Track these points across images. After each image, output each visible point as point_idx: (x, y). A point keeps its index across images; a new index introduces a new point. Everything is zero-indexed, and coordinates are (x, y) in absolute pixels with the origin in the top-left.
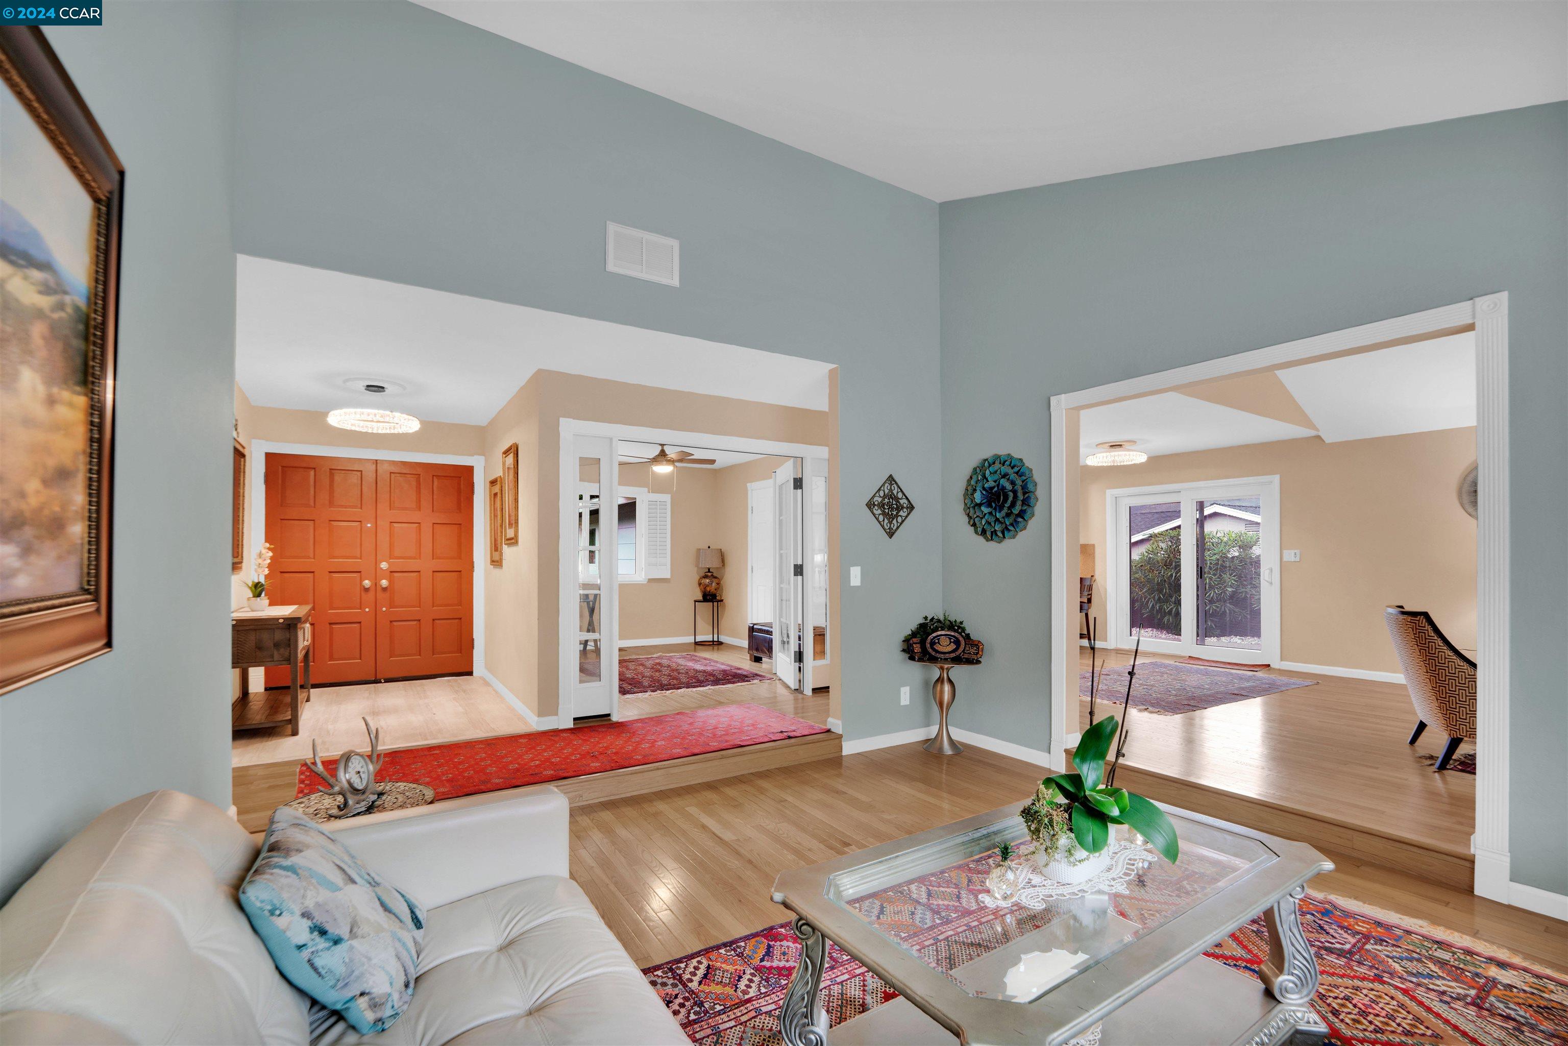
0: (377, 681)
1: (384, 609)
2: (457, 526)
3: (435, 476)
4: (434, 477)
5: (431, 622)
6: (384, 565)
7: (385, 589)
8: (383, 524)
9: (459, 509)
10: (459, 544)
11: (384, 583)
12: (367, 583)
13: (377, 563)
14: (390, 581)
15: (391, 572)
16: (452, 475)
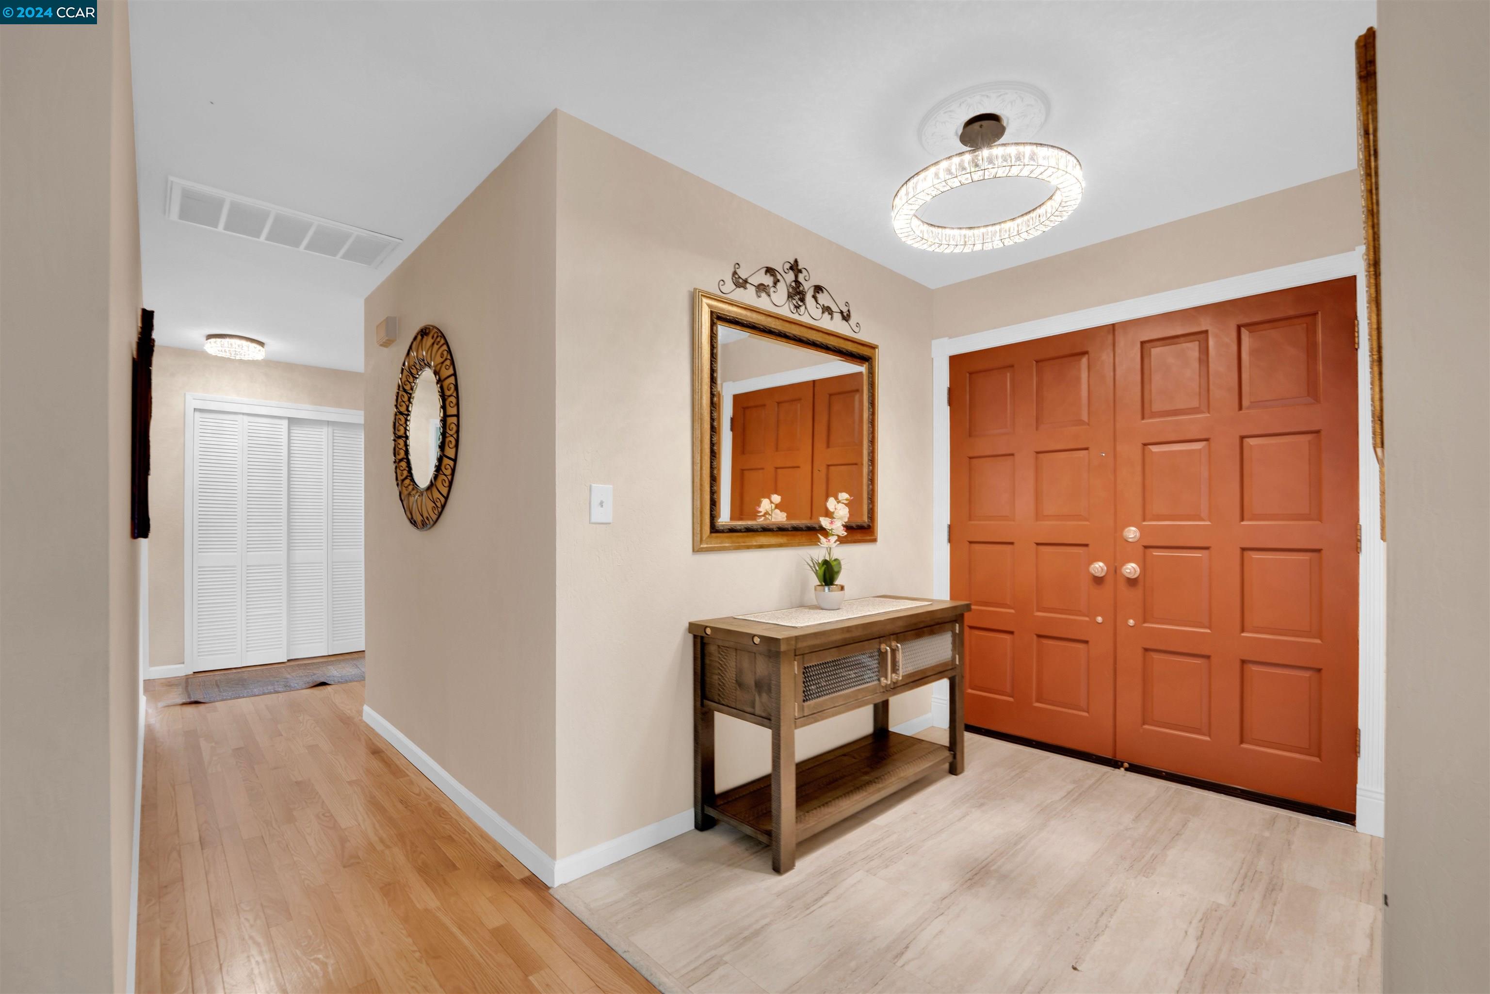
0: (1115, 764)
1: (1131, 622)
2: (1309, 437)
3: (1246, 325)
4: (1243, 330)
5: (1237, 665)
6: (1132, 533)
7: (1132, 582)
8: (1130, 451)
9: (1312, 390)
10: (1316, 485)
11: (1131, 569)
12: (1099, 568)
13: (1118, 529)
14: (1144, 568)
15: (1146, 547)
16: (1291, 313)
